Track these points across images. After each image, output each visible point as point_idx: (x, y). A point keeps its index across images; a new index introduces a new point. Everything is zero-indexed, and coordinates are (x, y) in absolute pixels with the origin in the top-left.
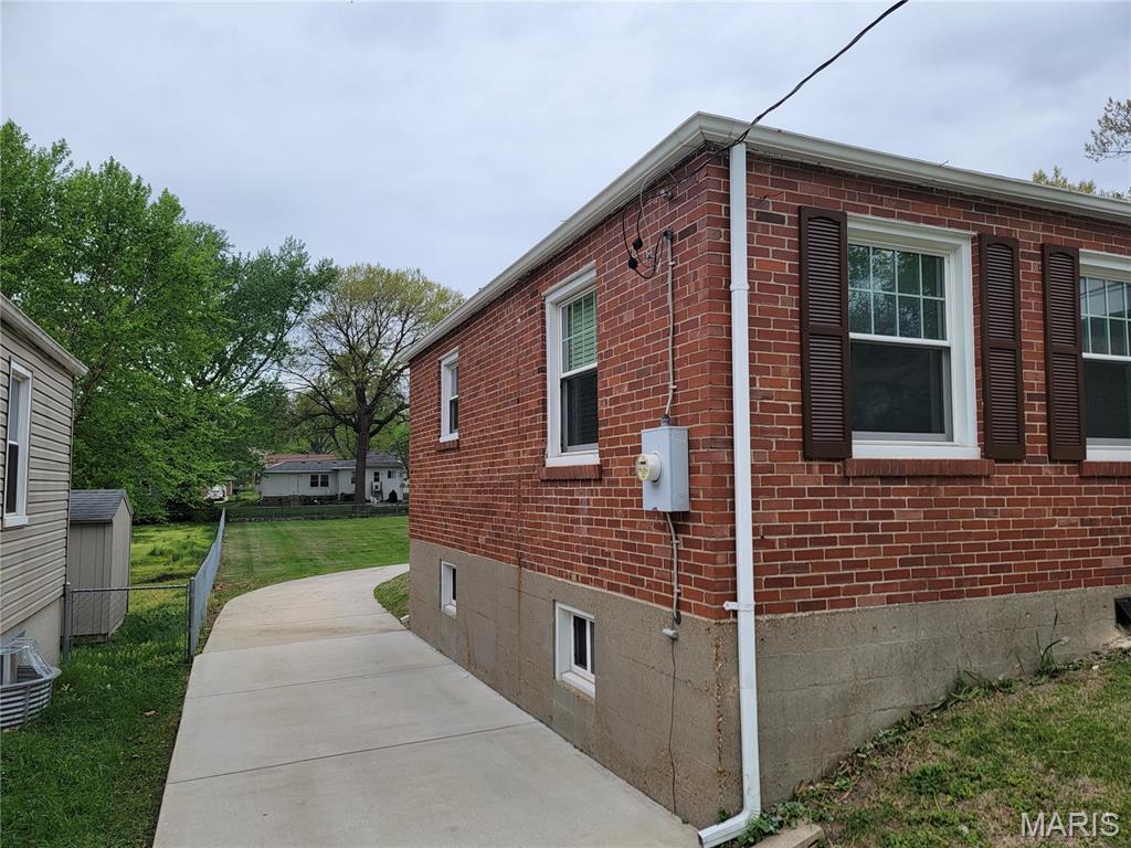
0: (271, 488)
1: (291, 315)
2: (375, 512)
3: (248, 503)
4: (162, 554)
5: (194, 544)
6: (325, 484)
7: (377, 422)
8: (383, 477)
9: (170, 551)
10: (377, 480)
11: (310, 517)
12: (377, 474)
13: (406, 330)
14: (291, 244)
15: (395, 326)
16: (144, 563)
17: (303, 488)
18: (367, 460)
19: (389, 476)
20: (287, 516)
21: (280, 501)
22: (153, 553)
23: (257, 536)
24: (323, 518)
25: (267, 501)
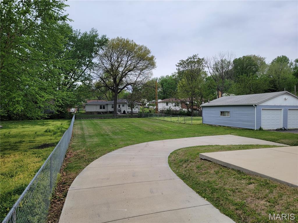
0: (88, 109)
1: (93, 54)
2: (120, 117)
3: (82, 113)
4: (50, 131)
5: (63, 127)
6: (104, 108)
7: (120, 89)
8: (121, 106)
9: (53, 130)
10: (119, 107)
11: (101, 118)
12: (119, 105)
13: (128, 60)
14: (93, 30)
15: (125, 59)
16: (42, 135)
17: (98, 109)
18: (117, 101)
19: (123, 106)
20: (94, 117)
21: (91, 113)
22: (46, 131)
23: (85, 124)
24: (105, 118)
25: (88, 113)
